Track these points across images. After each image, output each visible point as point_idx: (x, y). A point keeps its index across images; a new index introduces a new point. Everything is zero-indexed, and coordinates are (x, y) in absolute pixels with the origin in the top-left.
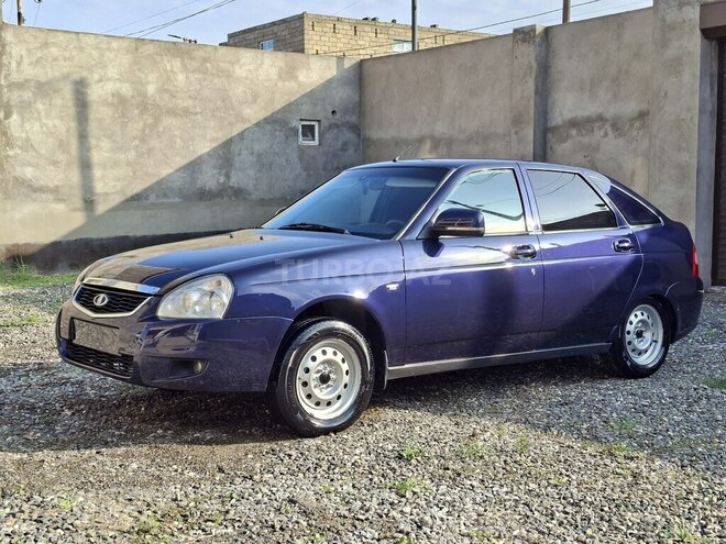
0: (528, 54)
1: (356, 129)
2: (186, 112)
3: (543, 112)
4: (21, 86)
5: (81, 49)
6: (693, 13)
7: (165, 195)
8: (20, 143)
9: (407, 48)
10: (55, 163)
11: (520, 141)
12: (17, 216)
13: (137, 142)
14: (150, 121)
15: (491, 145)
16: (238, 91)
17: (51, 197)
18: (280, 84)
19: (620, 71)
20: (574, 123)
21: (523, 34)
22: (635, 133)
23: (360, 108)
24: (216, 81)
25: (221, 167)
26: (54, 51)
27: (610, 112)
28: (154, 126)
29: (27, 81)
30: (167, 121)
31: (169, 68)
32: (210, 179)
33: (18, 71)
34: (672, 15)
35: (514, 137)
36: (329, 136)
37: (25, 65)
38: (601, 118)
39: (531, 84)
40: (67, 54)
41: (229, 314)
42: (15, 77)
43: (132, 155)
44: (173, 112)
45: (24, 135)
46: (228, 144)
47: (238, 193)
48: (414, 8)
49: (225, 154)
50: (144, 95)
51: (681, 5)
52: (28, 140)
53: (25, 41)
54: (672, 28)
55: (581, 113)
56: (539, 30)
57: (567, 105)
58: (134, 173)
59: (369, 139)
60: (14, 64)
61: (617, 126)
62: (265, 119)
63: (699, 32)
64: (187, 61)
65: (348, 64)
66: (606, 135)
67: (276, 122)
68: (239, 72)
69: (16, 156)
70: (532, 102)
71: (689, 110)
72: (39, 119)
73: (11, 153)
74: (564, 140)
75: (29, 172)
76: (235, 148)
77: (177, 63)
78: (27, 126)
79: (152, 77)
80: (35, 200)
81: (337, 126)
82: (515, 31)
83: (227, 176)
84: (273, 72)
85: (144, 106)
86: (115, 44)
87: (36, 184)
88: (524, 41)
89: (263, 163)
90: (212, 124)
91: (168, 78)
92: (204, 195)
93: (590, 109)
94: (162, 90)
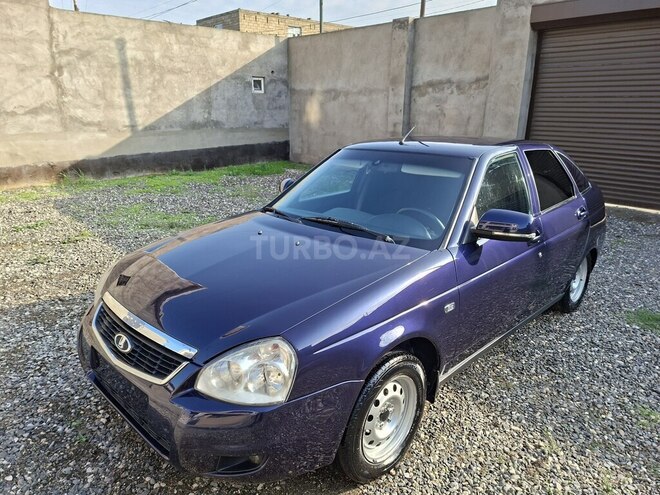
0: (403, 36)
1: (286, 83)
2: (181, 71)
3: (411, 76)
4: (67, 52)
5: (107, 27)
6: (526, 12)
7: (171, 126)
8: (71, 93)
9: (317, 31)
10: (97, 106)
11: (395, 95)
12: (76, 142)
13: (150, 91)
14: (157, 77)
15: (374, 97)
16: (213, 57)
17: (96, 129)
18: (239, 53)
19: (464, 50)
20: (431, 84)
21: (400, 23)
22: (472, 92)
23: (288, 69)
24: (199, 50)
25: (205, 108)
26: (88, 28)
27: (456, 78)
28: (161, 80)
29: (71, 49)
30: (169, 77)
31: (167, 40)
32: (199, 116)
33: (65, 43)
34: (510, 13)
35: (391, 92)
36: (270, 87)
37: (69, 38)
38: (449, 81)
39: (404, 58)
40: (98, 31)
41: (297, 389)
42: (63, 47)
43: (147, 100)
44: (172, 71)
45: (73, 88)
46: (208, 91)
47: (217, 124)
48: (321, 4)
49: (207, 98)
50: (152, 59)
51: (517, 5)
52: (76, 90)
53: (67, 20)
54: (510, 21)
55: (436, 78)
56: (411, 20)
57: (426, 72)
58: (150, 112)
59: (294, 90)
60: (61, 38)
61: (460, 87)
62: (231, 75)
63: (529, 25)
64: (179, 36)
65: (281, 40)
66: (452, 92)
67: (237, 77)
68: (213, 44)
69: (70, 102)
70: (404, 70)
71: (517, 79)
72: (82, 76)
73: (66, 100)
74: (423, 95)
75: (79, 113)
76: (213, 95)
77: (173, 37)
78: (75, 81)
79: (157, 47)
80: (85, 131)
81: (275, 81)
82: (394, 21)
83: (209, 113)
84: (235, 45)
85: (153, 68)
86: (130, 25)
87: (85, 120)
88: (400, 27)
89: (231, 105)
90: (198, 79)
91: (167, 47)
92: (195, 126)
93: (442, 75)
94: (164, 56)
